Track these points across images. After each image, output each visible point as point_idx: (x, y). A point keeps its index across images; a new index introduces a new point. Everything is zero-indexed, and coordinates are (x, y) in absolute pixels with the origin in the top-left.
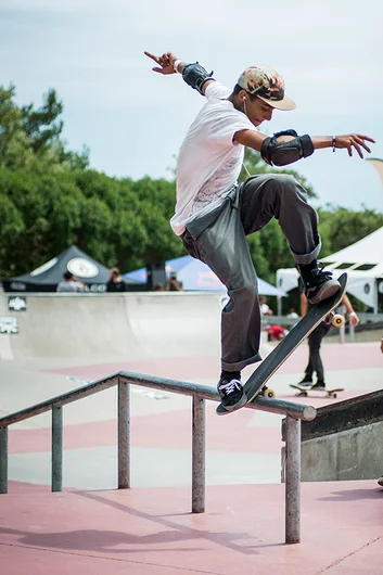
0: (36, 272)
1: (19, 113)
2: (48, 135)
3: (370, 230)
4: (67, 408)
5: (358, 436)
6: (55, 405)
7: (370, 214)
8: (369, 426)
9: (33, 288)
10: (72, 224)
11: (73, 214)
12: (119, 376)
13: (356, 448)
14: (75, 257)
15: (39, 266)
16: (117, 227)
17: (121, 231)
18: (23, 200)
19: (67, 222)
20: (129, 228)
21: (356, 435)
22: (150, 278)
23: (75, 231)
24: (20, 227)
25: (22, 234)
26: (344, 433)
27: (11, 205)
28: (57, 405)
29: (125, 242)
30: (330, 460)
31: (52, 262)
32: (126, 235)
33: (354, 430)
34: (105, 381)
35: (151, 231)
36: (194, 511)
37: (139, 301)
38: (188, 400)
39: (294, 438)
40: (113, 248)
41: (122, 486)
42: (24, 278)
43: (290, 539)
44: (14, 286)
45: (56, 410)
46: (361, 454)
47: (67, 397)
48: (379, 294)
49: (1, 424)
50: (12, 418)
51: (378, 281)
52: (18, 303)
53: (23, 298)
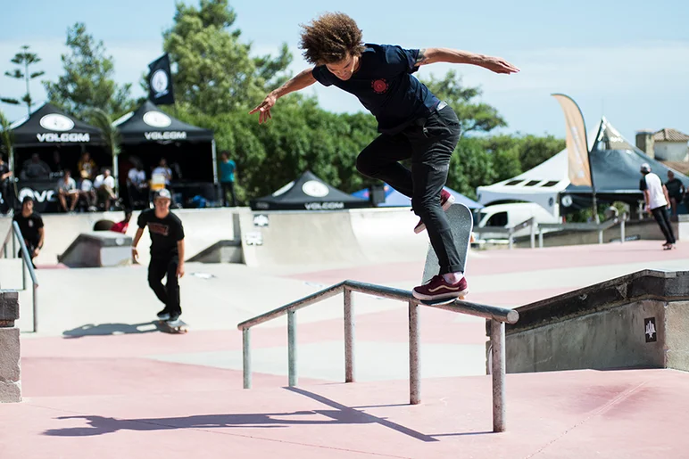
0: (277, 193)
3: (553, 153)
4: (300, 313)
5: (553, 333)
6: (289, 309)
7: (550, 139)
8: (562, 324)
9: (276, 206)
10: (302, 152)
11: (302, 143)
12: (345, 284)
13: (551, 343)
14: (307, 180)
17: (341, 154)
18: (263, 134)
19: (298, 151)
20: (348, 151)
21: (550, 330)
22: (371, 196)
23: (304, 157)
24: (262, 155)
25: (265, 162)
26: (540, 329)
27: (254, 137)
28: (292, 310)
29: (346, 163)
30: (528, 352)
31: (290, 185)
32: (346, 157)
33: (549, 327)
34: (332, 289)
36: (412, 403)
38: (404, 305)
40: (335, 170)
41: (349, 380)
42: (267, 198)
43: (497, 428)
44: (259, 205)
45: (291, 314)
46: (555, 347)
47: (300, 303)
48: (561, 206)
49: (244, 326)
50: (253, 321)
51: (561, 195)
52: (261, 220)
53: (266, 216)
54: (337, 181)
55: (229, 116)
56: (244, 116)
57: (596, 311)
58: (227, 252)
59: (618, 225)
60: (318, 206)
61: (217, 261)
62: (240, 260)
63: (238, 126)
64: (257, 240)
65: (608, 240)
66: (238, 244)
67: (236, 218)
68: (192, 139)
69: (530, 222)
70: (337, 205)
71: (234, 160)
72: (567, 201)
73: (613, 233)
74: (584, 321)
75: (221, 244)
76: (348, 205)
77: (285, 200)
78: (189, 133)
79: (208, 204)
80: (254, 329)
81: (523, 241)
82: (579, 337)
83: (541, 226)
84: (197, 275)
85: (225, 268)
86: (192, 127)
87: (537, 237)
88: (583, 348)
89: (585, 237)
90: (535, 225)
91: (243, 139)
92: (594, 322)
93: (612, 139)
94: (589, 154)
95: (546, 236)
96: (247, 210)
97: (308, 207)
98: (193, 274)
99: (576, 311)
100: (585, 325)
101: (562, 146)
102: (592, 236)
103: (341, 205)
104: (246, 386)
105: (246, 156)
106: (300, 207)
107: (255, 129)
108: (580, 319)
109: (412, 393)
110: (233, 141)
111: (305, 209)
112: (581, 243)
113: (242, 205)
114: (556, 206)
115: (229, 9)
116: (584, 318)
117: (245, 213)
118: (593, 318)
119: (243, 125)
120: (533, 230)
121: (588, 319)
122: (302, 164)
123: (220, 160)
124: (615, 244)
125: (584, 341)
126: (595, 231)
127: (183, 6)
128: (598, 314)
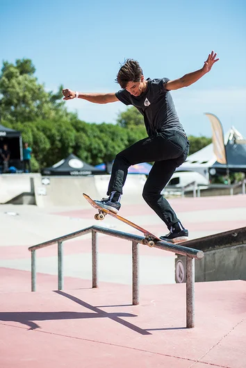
0: (56, 166)
1: (47, 95)
2: (60, 105)
3: (205, 146)
4: (64, 243)
5: (216, 255)
6: (59, 241)
7: (203, 138)
8: (221, 250)
9: (54, 173)
10: (71, 144)
11: (71, 140)
12: (93, 228)
13: (214, 262)
14: (72, 158)
15: (56, 162)
16: (91, 145)
17: (93, 147)
18: (48, 133)
19: (68, 143)
20: (96, 146)
21: (214, 254)
22: (106, 168)
23: (72, 147)
24: (48, 146)
25: (50, 149)
26: (208, 252)
27: (44, 136)
28: (60, 241)
29: (95, 152)
30: (201, 266)
31: (62, 162)
32: (95, 149)
33: (213, 251)
34: (85, 230)
35: (106, 146)
36: (134, 304)
37: (101, 179)
38: (129, 243)
39: (191, 269)
40: (89, 155)
41: (94, 286)
42: (50, 168)
43: (189, 326)
44: (45, 172)
45: (60, 244)
46: (217, 263)
47: (65, 237)
48: (210, 174)
49: (32, 249)
50: (38, 246)
51: (210, 168)
52: (46, 181)
53: (48, 179)
54: (90, 161)
55: (30, 124)
56: (39, 124)
57: (243, 243)
58: (27, 199)
59: (241, 186)
60: (77, 173)
61: (21, 203)
62: (34, 203)
63: (35, 129)
64: (43, 193)
65: (236, 194)
66: (33, 194)
67: (32, 180)
68: (10, 136)
69: (193, 183)
70: (87, 173)
71: (32, 148)
72: (213, 172)
73: (238, 190)
74: (235, 249)
75: (23, 194)
76: (94, 173)
77: (60, 170)
78: (7, 133)
79: (17, 171)
80: (37, 251)
81: (189, 194)
82: (232, 258)
83: (199, 185)
84: (8, 213)
85: (25, 208)
86: (10, 129)
87: (197, 191)
88: (234, 265)
89: (223, 192)
90: (196, 184)
91: (38, 137)
92: (241, 250)
93: (238, 139)
94: (225, 146)
95: (202, 191)
96: (39, 175)
97: (72, 173)
98: (6, 213)
99: (231, 243)
100: (236, 251)
101: (210, 142)
102: (227, 191)
103: (90, 173)
104: (33, 290)
105: (39, 146)
106: (67, 174)
107: (44, 130)
108: (232, 248)
109: (134, 298)
110: (31, 137)
111: (70, 175)
112: (220, 195)
113: (36, 171)
114: (207, 175)
115: (32, 66)
116: (235, 247)
117: (37, 177)
118: (241, 247)
119: (38, 129)
120: (195, 188)
121: (237, 248)
122: (71, 150)
123: (24, 147)
124: (239, 196)
125: (235, 261)
126: (229, 189)
127: (7, 63)
128: (244, 245)
